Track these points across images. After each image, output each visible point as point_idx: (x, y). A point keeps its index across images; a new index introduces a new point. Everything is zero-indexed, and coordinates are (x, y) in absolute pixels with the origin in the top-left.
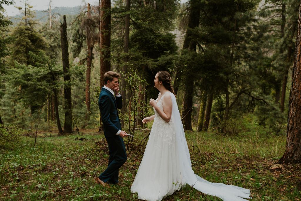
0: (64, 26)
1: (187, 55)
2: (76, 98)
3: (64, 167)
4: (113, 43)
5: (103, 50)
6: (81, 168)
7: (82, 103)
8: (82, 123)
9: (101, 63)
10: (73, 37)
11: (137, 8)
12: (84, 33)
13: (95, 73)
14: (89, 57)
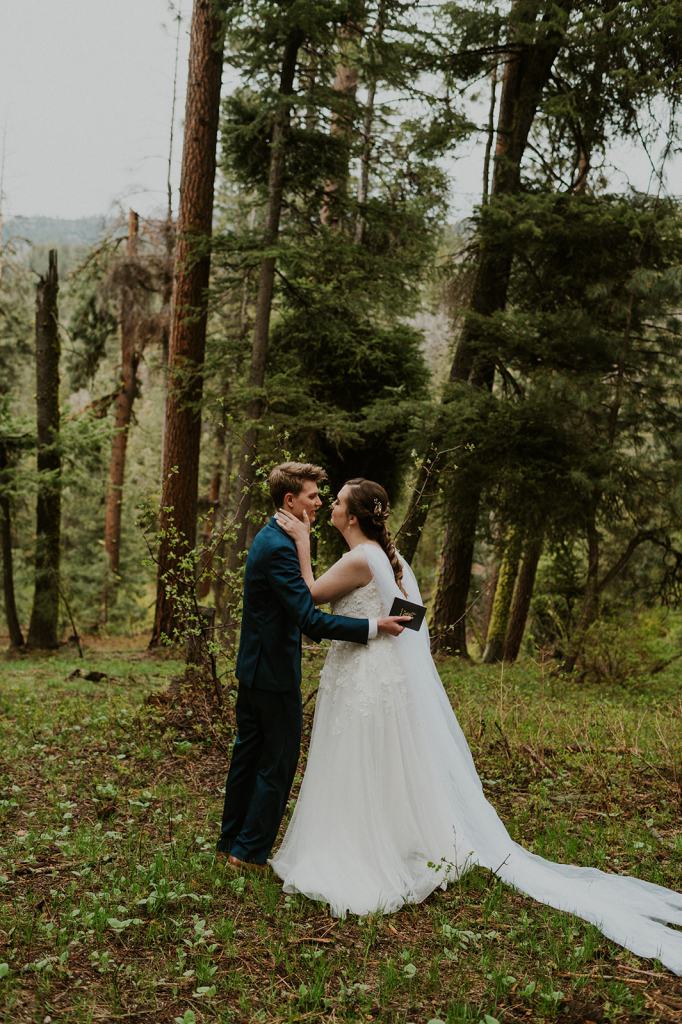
0: (48, 288)
1: (461, 404)
2: (71, 528)
3: (37, 781)
4: (212, 353)
5: (179, 372)
6: (99, 787)
7: (90, 546)
8: (88, 616)
9: (168, 417)
10: (75, 320)
11: (300, 236)
12: (113, 312)
13: (142, 443)
14: (124, 392)
